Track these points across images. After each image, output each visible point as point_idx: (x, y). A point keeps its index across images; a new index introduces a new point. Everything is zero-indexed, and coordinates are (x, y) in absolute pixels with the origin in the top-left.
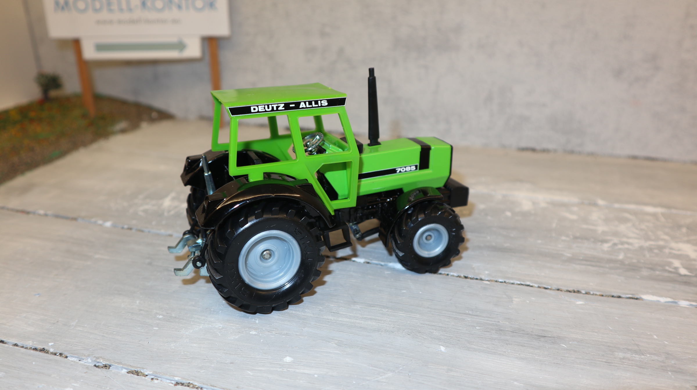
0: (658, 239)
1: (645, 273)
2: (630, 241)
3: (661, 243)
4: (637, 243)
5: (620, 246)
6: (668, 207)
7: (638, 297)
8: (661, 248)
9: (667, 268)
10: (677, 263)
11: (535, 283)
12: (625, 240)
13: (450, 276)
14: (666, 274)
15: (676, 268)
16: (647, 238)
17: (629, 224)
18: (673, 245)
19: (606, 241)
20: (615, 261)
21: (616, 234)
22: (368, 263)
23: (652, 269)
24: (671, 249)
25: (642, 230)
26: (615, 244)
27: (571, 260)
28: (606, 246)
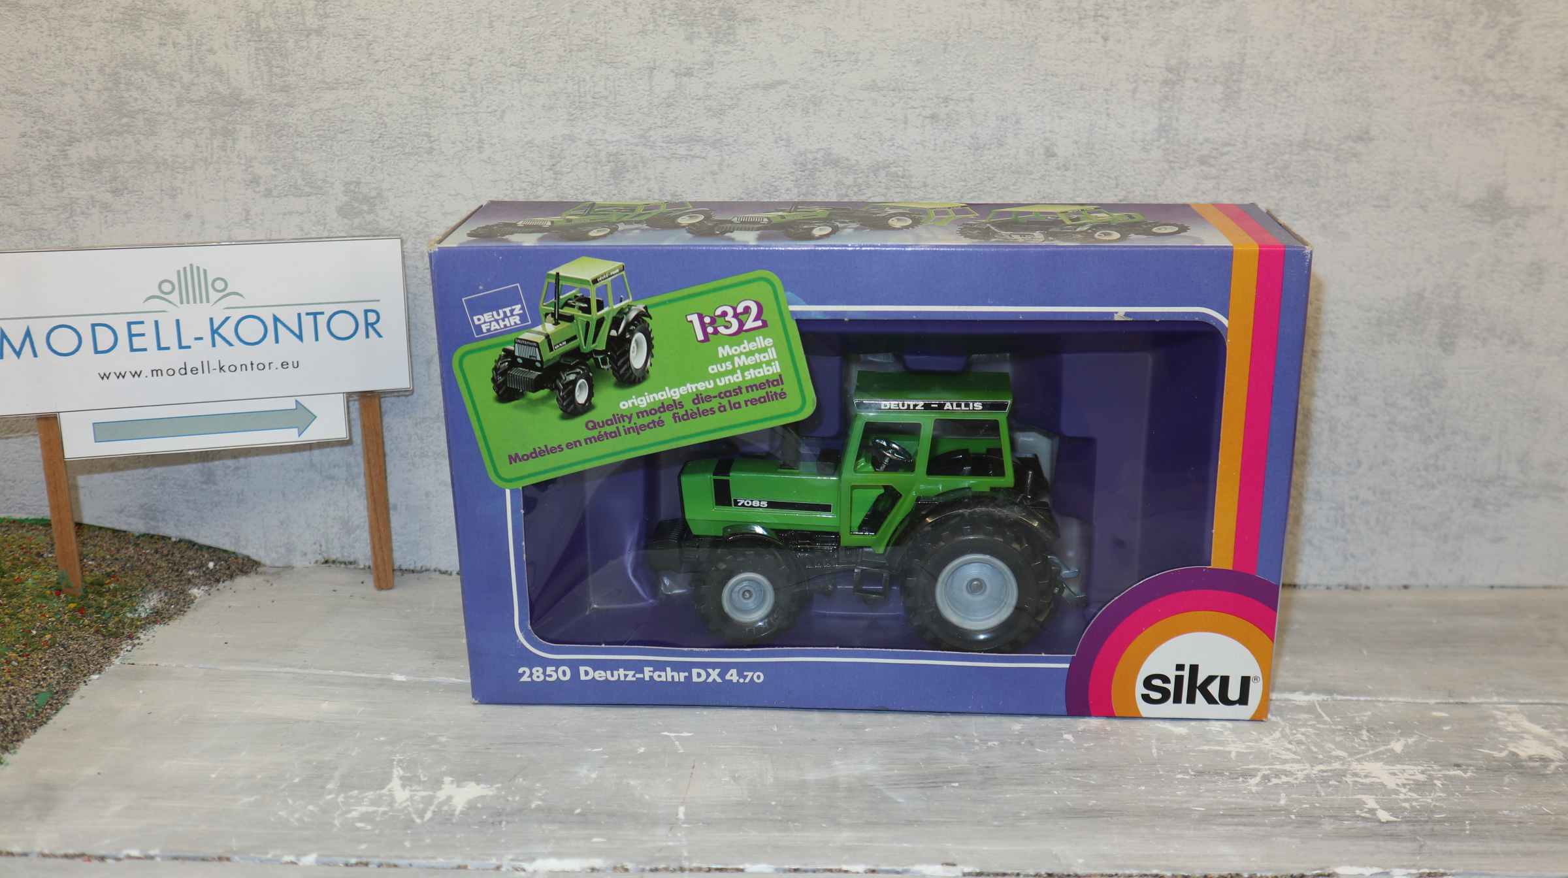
0: (1330, 759)
1: (1328, 826)
2: (1287, 767)
3: (1337, 765)
4: (1301, 770)
5: (1275, 781)
6: (1329, 691)
7: (1331, 872)
8: (1340, 775)
9: (1358, 812)
10: (1371, 802)
11: (1167, 870)
12: (1279, 767)
13: (1021, 876)
14: (1360, 824)
15: (1372, 811)
16: (1314, 761)
17: (1277, 734)
18: (1356, 767)
19: (1248, 774)
20: (1277, 811)
21: (1261, 756)
22: (873, 871)
23: (1335, 817)
24: (1355, 775)
25: (1300, 743)
26: (1266, 778)
27: (1207, 818)
28: (1253, 781)
